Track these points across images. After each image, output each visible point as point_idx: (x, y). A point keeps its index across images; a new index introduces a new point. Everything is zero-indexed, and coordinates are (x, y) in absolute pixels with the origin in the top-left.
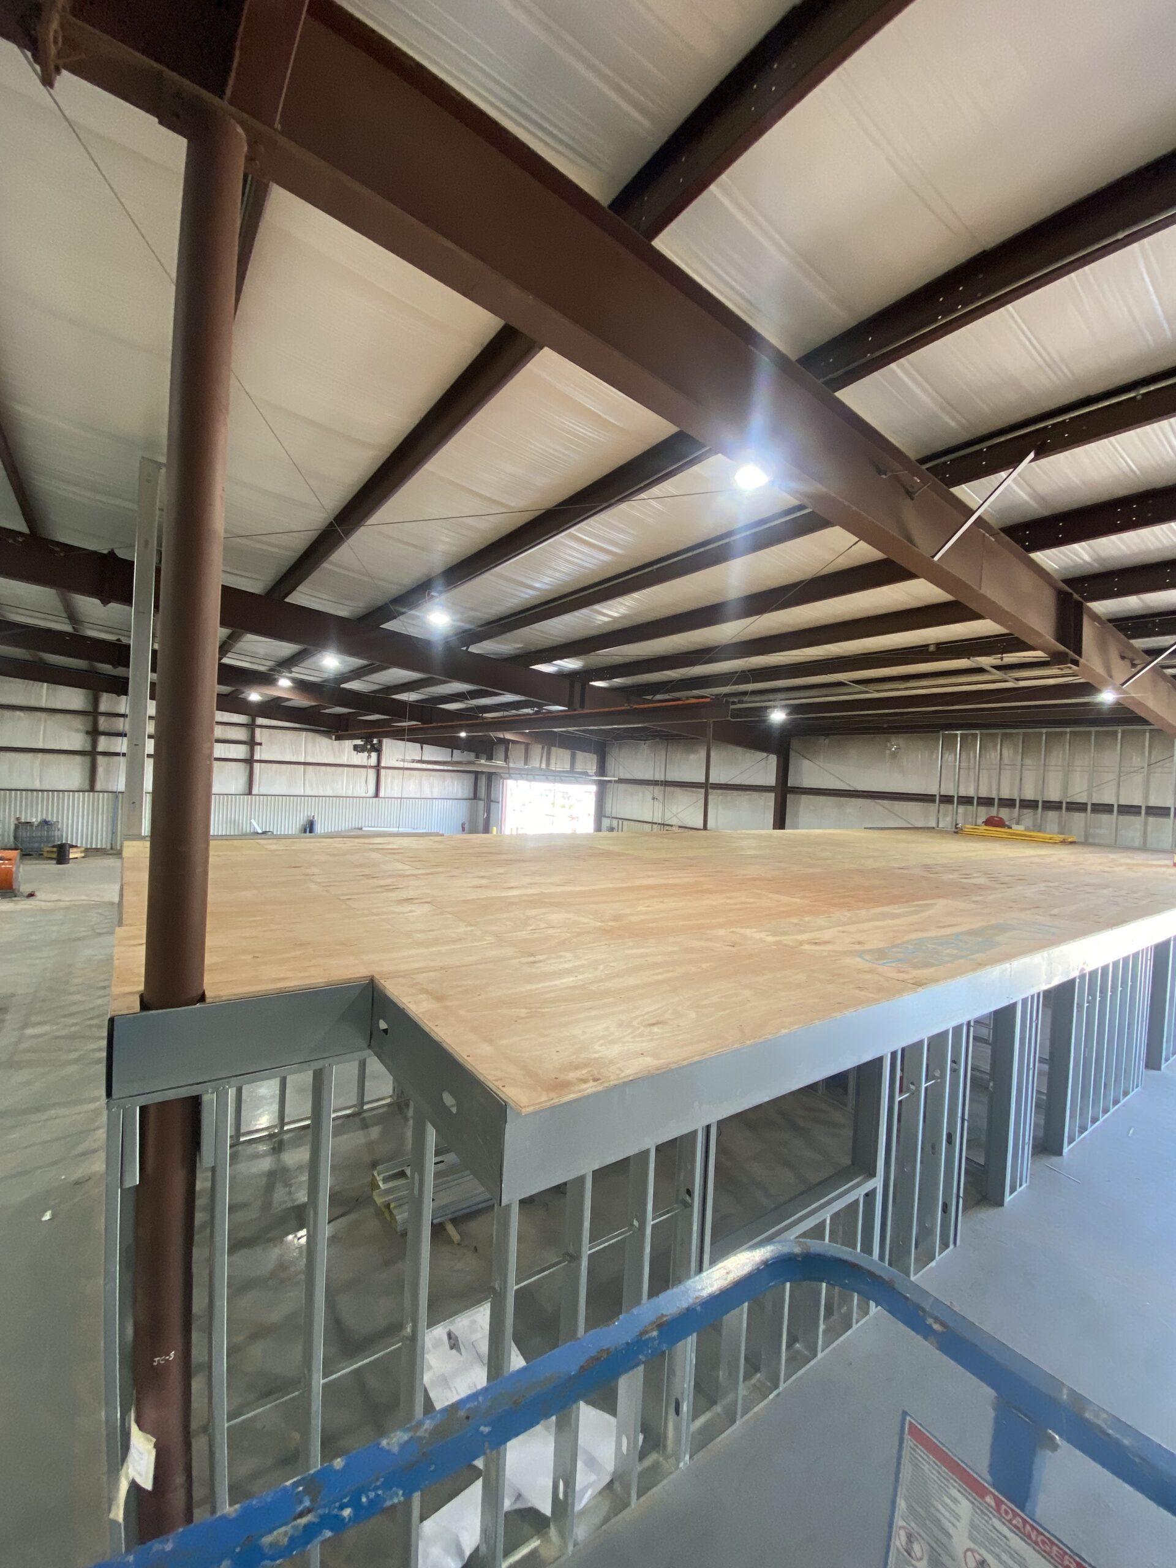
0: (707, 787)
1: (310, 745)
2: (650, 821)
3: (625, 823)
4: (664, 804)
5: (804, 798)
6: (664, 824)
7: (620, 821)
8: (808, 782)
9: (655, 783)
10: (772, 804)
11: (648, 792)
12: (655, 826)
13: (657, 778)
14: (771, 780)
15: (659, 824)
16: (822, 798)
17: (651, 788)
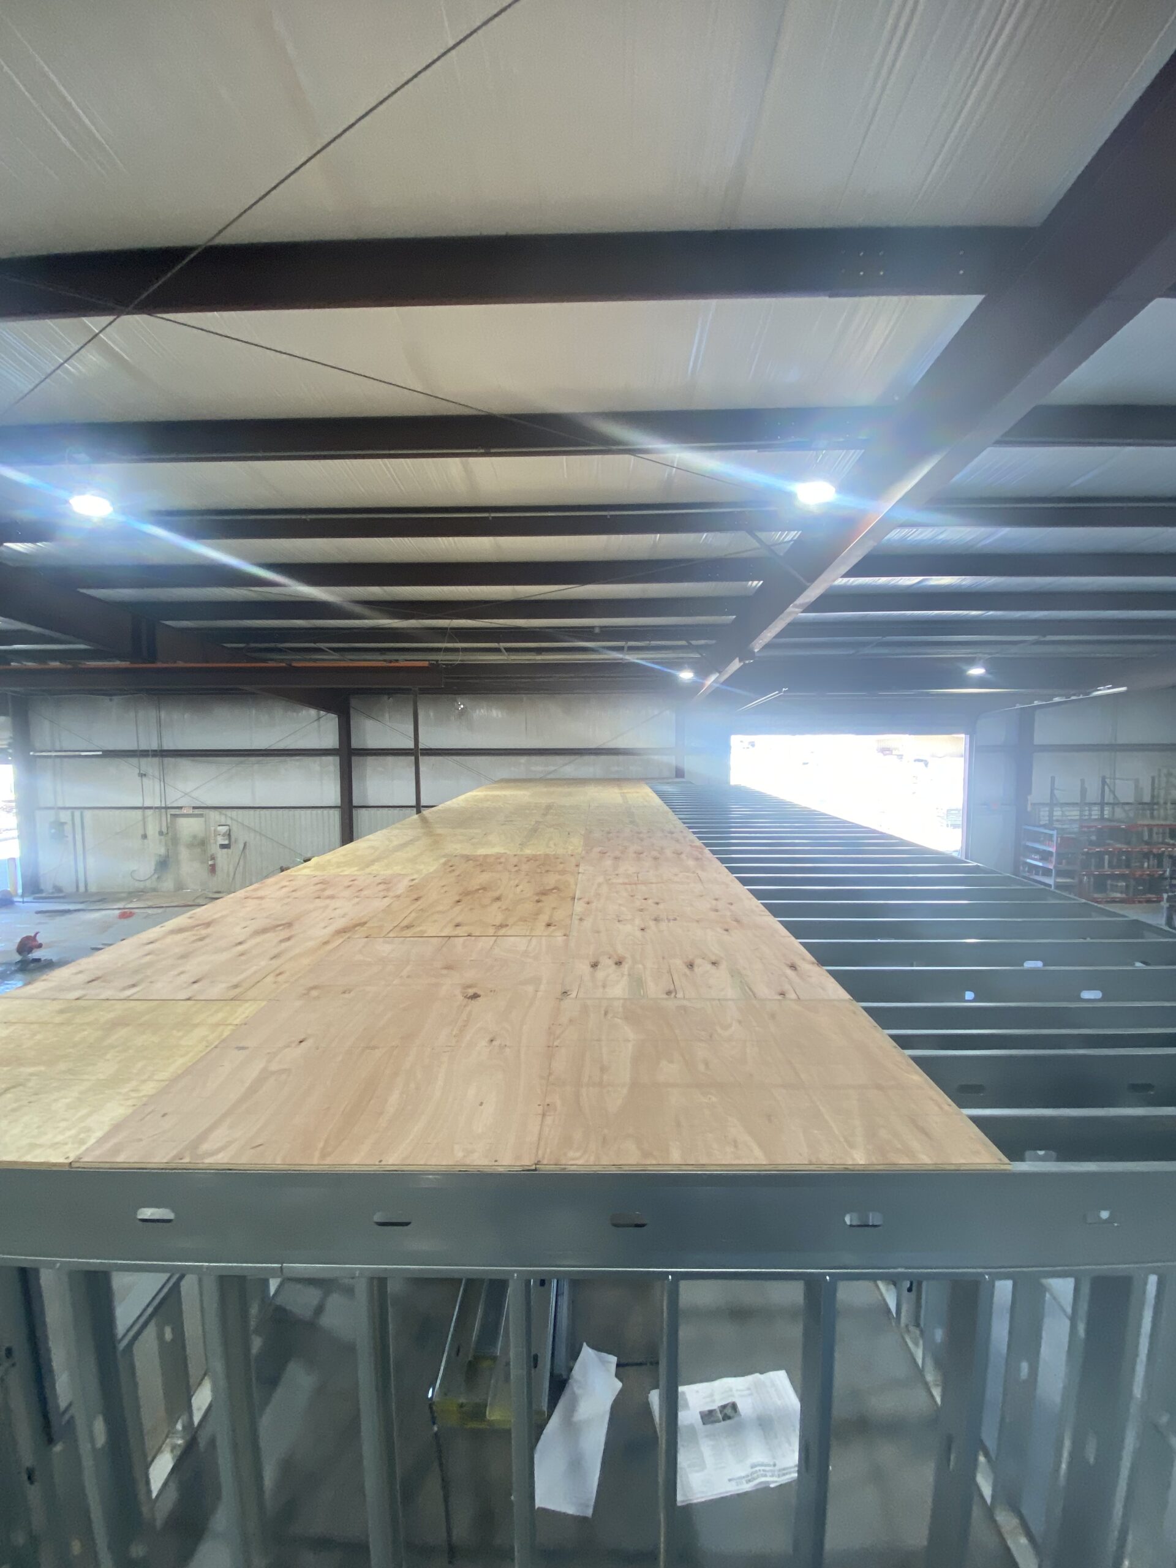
0: (416, 753)
2: (140, 805)
3: (88, 814)
4: (163, 779)
6: (167, 808)
7: (77, 813)
8: (372, 743)
9: (144, 754)
10: (337, 769)
11: (128, 769)
12: (149, 812)
13: (143, 747)
14: (331, 740)
15: (157, 808)
16: (390, 759)
17: (134, 761)
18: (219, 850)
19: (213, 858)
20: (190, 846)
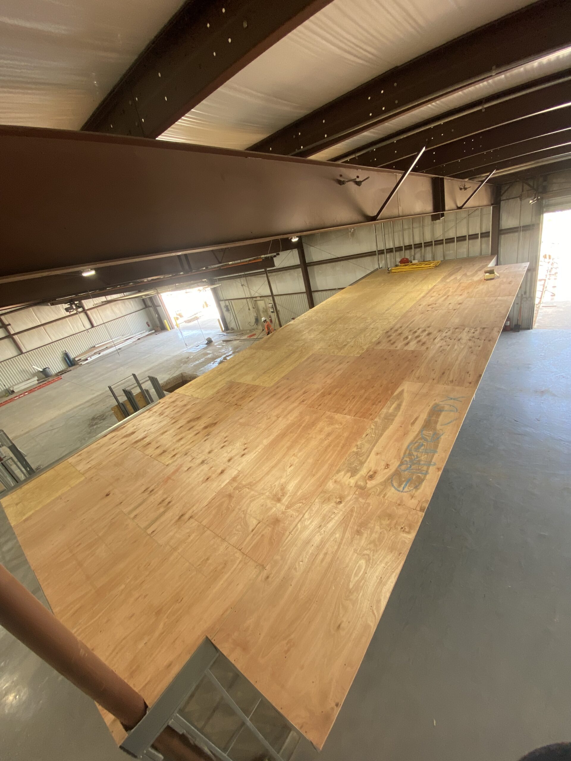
0: (266, 273)
1: (39, 315)
2: (245, 297)
4: (248, 288)
5: (316, 267)
7: (230, 301)
8: (315, 259)
9: (240, 277)
10: (301, 274)
12: (248, 300)
14: (297, 262)
15: (250, 298)
16: (324, 265)
17: (239, 280)
18: (271, 314)
19: (270, 317)
20: (263, 312)
